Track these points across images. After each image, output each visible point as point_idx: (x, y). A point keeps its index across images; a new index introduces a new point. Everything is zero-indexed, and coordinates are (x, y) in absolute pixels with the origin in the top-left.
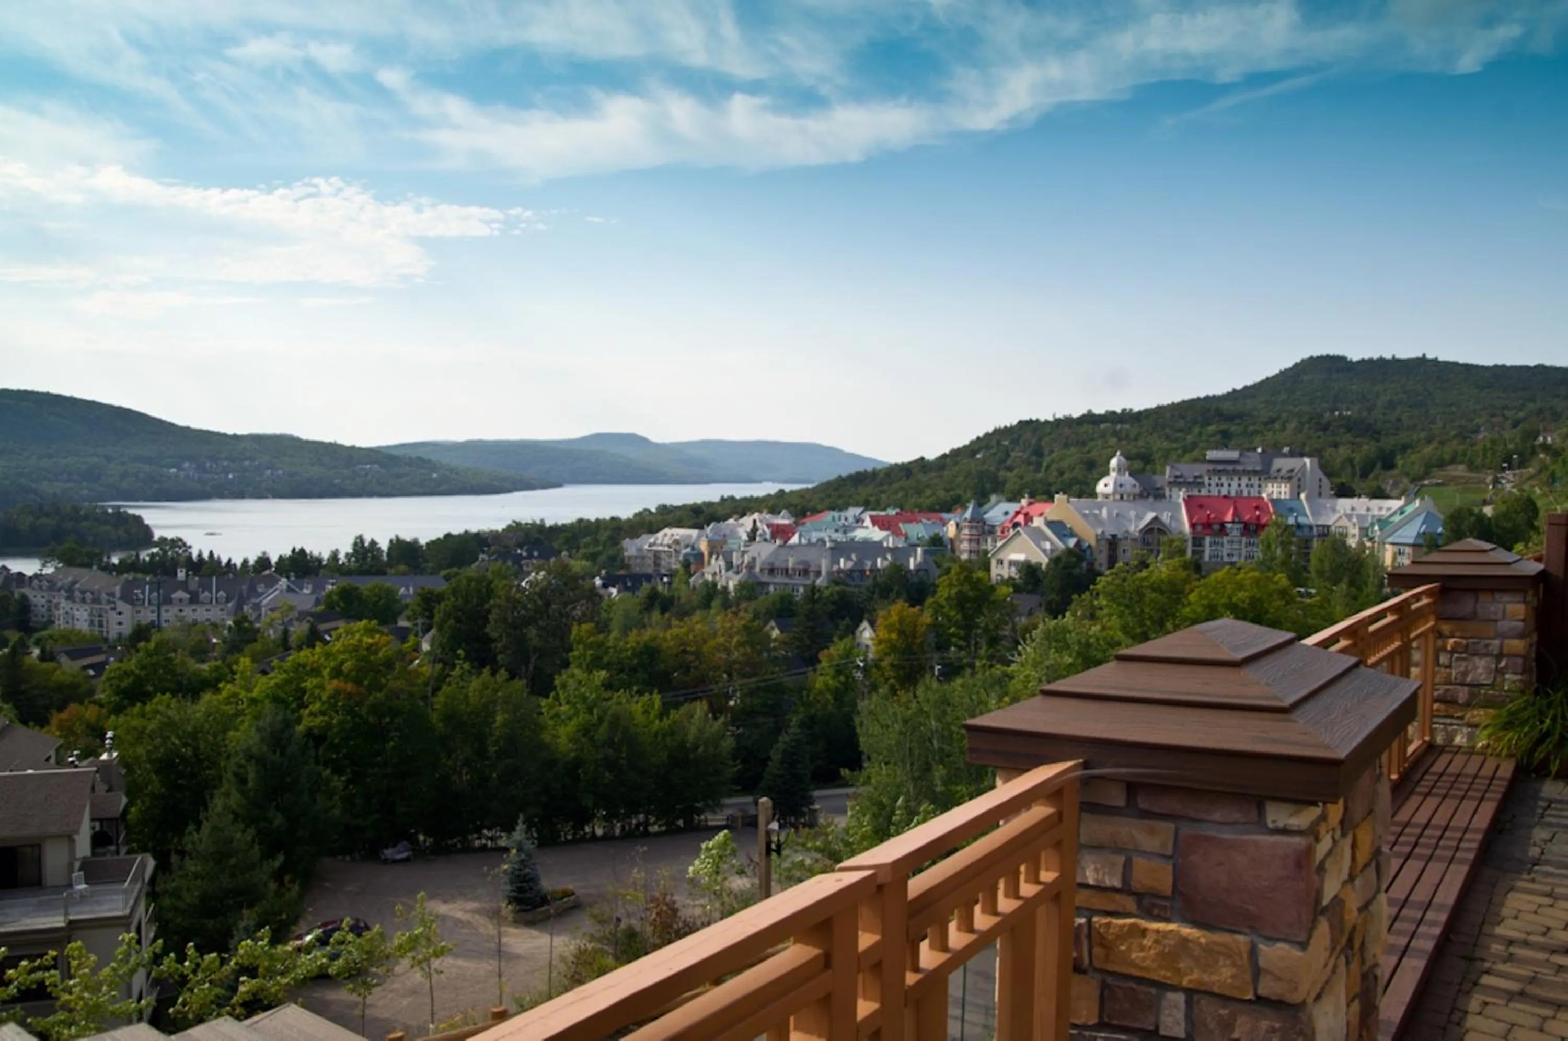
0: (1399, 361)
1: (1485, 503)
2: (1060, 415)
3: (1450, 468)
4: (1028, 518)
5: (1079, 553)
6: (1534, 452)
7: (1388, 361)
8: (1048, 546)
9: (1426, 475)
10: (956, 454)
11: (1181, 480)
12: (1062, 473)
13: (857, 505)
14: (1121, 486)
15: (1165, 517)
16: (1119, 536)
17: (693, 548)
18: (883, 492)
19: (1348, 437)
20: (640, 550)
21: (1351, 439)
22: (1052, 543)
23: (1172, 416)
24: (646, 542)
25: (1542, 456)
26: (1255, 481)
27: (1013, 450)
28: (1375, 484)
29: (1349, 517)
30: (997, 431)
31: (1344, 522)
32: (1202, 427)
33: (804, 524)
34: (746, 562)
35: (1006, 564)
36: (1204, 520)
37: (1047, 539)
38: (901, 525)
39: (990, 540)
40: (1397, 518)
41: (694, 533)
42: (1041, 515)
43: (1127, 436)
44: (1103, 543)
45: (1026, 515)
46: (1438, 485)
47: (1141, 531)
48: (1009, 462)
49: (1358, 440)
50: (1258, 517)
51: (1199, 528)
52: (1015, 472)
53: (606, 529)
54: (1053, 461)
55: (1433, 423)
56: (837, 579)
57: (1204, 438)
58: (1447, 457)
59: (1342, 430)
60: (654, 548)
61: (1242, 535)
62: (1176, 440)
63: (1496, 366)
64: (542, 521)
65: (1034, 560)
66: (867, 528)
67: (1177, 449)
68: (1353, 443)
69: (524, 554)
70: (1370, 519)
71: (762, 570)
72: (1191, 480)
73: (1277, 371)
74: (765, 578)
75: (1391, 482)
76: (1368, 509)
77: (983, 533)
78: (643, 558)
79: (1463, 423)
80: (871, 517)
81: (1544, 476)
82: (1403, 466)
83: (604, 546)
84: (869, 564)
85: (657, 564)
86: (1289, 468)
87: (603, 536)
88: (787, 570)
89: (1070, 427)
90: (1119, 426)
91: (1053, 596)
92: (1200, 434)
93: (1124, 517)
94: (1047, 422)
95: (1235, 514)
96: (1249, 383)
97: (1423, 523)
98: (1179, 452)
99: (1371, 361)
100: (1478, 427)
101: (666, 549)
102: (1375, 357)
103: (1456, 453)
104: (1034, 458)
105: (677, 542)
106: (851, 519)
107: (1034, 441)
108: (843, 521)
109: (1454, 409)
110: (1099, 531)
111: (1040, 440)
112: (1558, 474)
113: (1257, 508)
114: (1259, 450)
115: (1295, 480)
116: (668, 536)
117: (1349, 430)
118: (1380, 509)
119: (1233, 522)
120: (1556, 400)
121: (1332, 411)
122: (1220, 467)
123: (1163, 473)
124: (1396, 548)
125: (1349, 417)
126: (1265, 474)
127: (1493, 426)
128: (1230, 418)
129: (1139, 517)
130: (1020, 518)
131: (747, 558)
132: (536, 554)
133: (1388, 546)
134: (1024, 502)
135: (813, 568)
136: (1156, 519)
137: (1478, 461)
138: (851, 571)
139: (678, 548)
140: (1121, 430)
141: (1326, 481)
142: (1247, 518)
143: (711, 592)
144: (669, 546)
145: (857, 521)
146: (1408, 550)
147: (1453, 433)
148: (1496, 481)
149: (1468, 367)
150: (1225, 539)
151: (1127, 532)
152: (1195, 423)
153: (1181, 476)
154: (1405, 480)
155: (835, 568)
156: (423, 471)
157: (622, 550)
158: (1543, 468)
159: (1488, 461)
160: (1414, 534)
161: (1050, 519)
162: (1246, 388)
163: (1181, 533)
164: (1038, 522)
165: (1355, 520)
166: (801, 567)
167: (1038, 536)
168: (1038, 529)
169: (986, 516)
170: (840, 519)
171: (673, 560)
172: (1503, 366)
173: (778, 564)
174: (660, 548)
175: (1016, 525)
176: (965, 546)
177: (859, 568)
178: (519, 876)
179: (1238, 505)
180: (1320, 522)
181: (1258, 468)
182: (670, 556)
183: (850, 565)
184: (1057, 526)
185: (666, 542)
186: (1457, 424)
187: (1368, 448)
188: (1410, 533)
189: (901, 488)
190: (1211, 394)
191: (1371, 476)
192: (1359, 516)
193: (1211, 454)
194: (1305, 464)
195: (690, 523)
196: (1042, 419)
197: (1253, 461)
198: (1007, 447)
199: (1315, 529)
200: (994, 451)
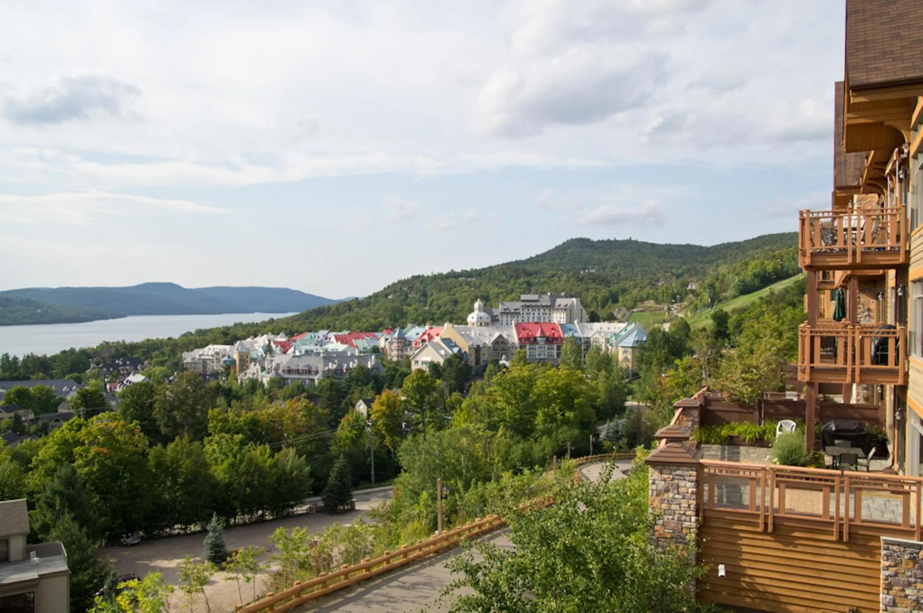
0: (618, 241)
1: (664, 321)
2: (436, 273)
3: (646, 302)
4: (431, 337)
5: (460, 355)
6: (687, 294)
7: (612, 241)
8: (443, 352)
9: (634, 306)
10: (376, 296)
11: (508, 311)
12: (439, 307)
13: (323, 328)
14: (481, 318)
15: (505, 336)
16: (481, 346)
17: (229, 357)
18: (337, 320)
19: (593, 285)
20: (193, 359)
21: (595, 286)
22: (445, 351)
23: (499, 273)
24: (197, 353)
25: (691, 296)
26: (547, 311)
27: (410, 293)
28: (609, 311)
29: (600, 333)
30: (400, 282)
31: (597, 336)
32: (516, 279)
33: (295, 341)
34: (274, 367)
35: (420, 363)
36: (526, 336)
37: (443, 348)
38: (353, 341)
39: (408, 349)
40: (623, 333)
41: (228, 347)
42: (438, 335)
43: (475, 285)
44: (472, 350)
45: (429, 335)
46: (641, 311)
47: (492, 343)
48: (408, 302)
49: (599, 287)
50: (554, 334)
51: (523, 340)
52: (413, 307)
53: (167, 346)
54: (433, 300)
55: (636, 276)
56: (328, 374)
57: (517, 286)
58: (645, 296)
59: (590, 281)
60: (203, 357)
61: (546, 343)
62: (502, 287)
63: (666, 245)
64: (124, 341)
65: (436, 361)
66: (332, 342)
67: (502, 293)
68: (596, 289)
69: (121, 363)
70: (610, 335)
71: (283, 371)
72: (513, 311)
73: (554, 247)
74: (286, 376)
75: (617, 310)
76: (609, 329)
77: (405, 345)
78: (196, 363)
79: (652, 276)
80: (335, 336)
81: (692, 307)
82: (623, 301)
83: (169, 357)
84: (345, 366)
85: (205, 367)
86: (565, 304)
87: (167, 350)
88: (298, 370)
89: (442, 279)
90: (469, 280)
91: (453, 381)
92: (515, 283)
93: (483, 335)
94: (428, 277)
95: (542, 332)
96: (539, 253)
97: (637, 335)
98: (505, 294)
99: (603, 242)
100: (659, 278)
101: (211, 357)
102: (606, 239)
103: (649, 294)
104: (422, 299)
105: (217, 353)
106: (321, 338)
107: (421, 288)
108: (317, 338)
109: (646, 268)
110: (470, 344)
111: (425, 287)
112: (698, 306)
113: (553, 329)
114: (549, 294)
115: (568, 311)
116: (211, 350)
117: (594, 281)
118: (615, 328)
119: (541, 337)
120: (696, 263)
121: (584, 269)
122: (528, 304)
123: (498, 308)
124: (623, 349)
125: (594, 274)
126: (551, 307)
127: (666, 278)
128: (529, 274)
129: (491, 335)
130: (426, 337)
131: (274, 364)
132: (128, 363)
133: (620, 348)
134: (427, 327)
135: (313, 369)
136: (500, 336)
137: (660, 298)
138: (336, 370)
139: (218, 357)
140: (471, 282)
141: (584, 311)
142: (547, 334)
143: (255, 385)
144: (213, 356)
145: (326, 339)
146: (630, 350)
147: (647, 282)
148: (669, 309)
149: (653, 245)
150: (537, 346)
151: (485, 343)
152: (511, 277)
153: (507, 309)
154: (624, 309)
155: (326, 368)
156: (32, 309)
157: (181, 359)
158: (692, 303)
159: (665, 298)
160: (632, 342)
161: (443, 337)
162: (537, 256)
163: (513, 343)
164: (437, 339)
165: (602, 334)
166: (306, 368)
167: (437, 347)
168: (437, 343)
169: (406, 336)
170: (315, 337)
171: (215, 364)
172: (670, 245)
173: (292, 367)
174: (207, 357)
175: (424, 341)
176: (395, 353)
177: (340, 368)
178: (215, 545)
179: (543, 327)
180: (585, 336)
181: (549, 304)
182: (213, 362)
183: (335, 366)
184: (447, 341)
185: (210, 354)
186: (648, 277)
187: (604, 292)
188: (630, 341)
189: (348, 318)
190: (518, 259)
191: (607, 307)
192: (604, 332)
193: (523, 297)
194: (573, 302)
195: (223, 341)
196: (426, 275)
197: (546, 300)
198: (406, 292)
199: (583, 340)
200: (399, 294)
